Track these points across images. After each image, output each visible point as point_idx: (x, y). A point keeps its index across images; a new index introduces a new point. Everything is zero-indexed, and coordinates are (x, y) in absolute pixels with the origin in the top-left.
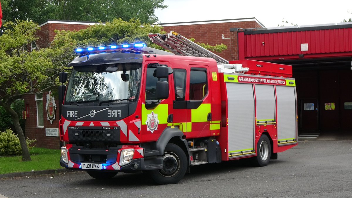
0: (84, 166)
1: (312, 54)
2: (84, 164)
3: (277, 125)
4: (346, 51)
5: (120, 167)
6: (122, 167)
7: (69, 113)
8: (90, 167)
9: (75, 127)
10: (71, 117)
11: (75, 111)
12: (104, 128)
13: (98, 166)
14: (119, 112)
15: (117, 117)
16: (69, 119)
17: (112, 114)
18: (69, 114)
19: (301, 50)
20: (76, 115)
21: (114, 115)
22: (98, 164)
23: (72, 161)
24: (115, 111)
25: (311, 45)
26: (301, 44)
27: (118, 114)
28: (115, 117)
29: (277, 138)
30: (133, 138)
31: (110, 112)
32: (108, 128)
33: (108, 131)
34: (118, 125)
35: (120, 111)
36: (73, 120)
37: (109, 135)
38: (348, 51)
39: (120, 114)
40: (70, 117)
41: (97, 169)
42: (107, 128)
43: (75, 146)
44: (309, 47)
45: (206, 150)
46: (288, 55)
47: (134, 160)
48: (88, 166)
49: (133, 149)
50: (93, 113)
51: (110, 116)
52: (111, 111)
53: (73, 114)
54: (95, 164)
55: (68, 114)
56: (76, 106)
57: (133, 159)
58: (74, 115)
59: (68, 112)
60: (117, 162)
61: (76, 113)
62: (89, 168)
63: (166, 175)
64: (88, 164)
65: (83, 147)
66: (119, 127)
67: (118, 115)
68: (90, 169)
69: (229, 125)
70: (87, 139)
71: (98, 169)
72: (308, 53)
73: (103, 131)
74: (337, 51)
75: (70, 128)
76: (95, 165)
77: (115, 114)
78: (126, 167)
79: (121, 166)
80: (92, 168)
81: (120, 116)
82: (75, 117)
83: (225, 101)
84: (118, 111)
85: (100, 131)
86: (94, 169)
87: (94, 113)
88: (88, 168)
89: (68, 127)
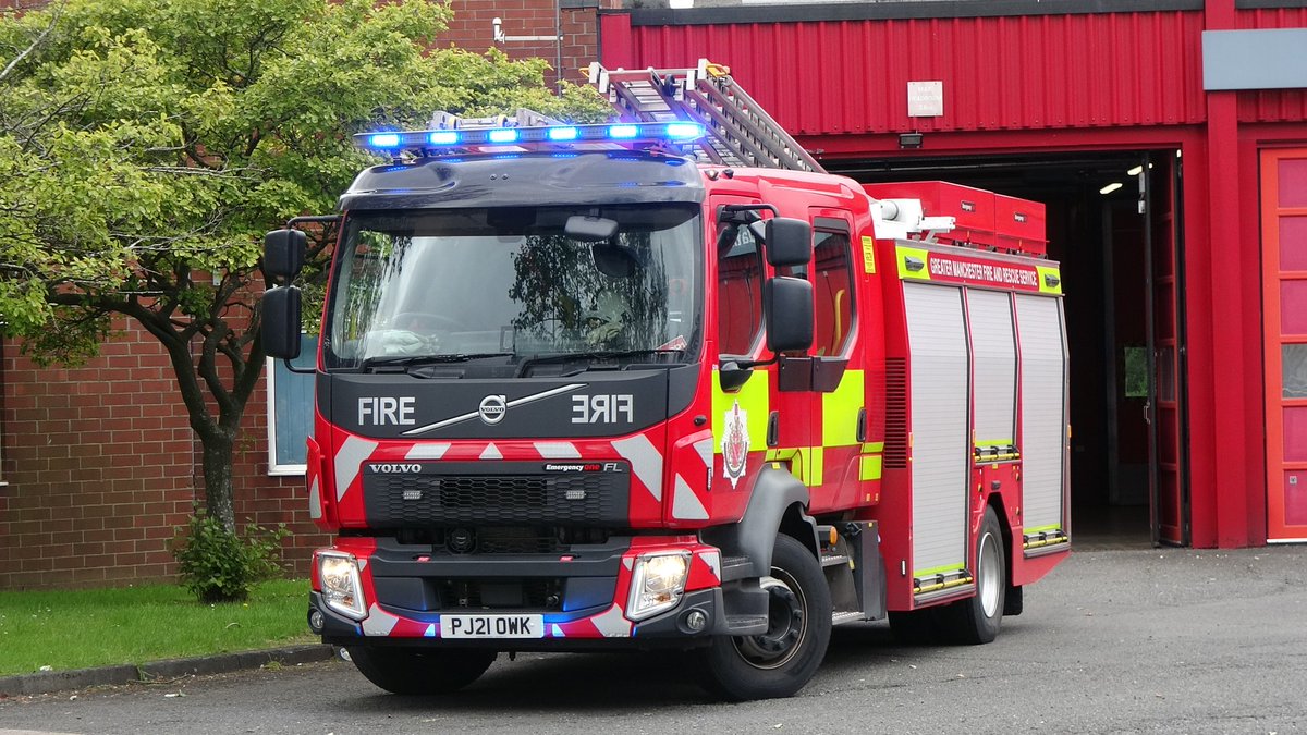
0: (454, 626)
1: (959, 133)
2: (453, 620)
3: (1020, 464)
4: (1122, 123)
5: (630, 624)
6: (641, 624)
7: (367, 406)
8: (485, 629)
9: (403, 466)
10: (383, 422)
11: (403, 400)
12: (554, 468)
13: (523, 625)
14: (625, 403)
15: (614, 420)
16: (368, 432)
17: (591, 412)
18: (369, 411)
19: (910, 115)
20: (407, 416)
21: (603, 413)
22: (525, 617)
23: (387, 607)
24: (606, 398)
25: (955, 86)
26: (910, 84)
27: (622, 408)
28: (607, 420)
29: (1021, 524)
30: (687, 505)
31: (581, 403)
32: (574, 468)
33: (572, 480)
34: (623, 456)
35: (629, 398)
36: (390, 436)
37: (578, 494)
38: (1130, 123)
39: (629, 409)
40: (376, 422)
41: (519, 636)
42: (566, 468)
43: (390, 544)
44: (950, 98)
45: (852, 566)
46: (847, 136)
47: (688, 595)
48: (477, 625)
49: (685, 553)
50: (493, 408)
51: (585, 420)
52: (585, 398)
53: (390, 412)
54: (513, 617)
55: (362, 411)
56: (406, 380)
57: (686, 591)
58: (397, 413)
59: (362, 401)
60: (616, 605)
61: (407, 405)
62: (478, 632)
63: (759, 660)
64: (475, 617)
65: (435, 550)
66: (626, 465)
67: (622, 416)
68: (486, 636)
69: (916, 460)
70: (465, 513)
71: (525, 635)
72: (944, 129)
73: (545, 482)
74: (1079, 120)
75: (375, 470)
76: (513, 620)
77: (606, 409)
78: (657, 622)
79: (634, 622)
80: (494, 635)
81: (630, 420)
82: (403, 422)
83: (903, 359)
84: (621, 397)
85: (533, 482)
86: (507, 635)
87: (503, 406)
88: (474, 636)
89: (365, 464)
